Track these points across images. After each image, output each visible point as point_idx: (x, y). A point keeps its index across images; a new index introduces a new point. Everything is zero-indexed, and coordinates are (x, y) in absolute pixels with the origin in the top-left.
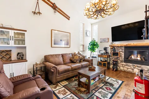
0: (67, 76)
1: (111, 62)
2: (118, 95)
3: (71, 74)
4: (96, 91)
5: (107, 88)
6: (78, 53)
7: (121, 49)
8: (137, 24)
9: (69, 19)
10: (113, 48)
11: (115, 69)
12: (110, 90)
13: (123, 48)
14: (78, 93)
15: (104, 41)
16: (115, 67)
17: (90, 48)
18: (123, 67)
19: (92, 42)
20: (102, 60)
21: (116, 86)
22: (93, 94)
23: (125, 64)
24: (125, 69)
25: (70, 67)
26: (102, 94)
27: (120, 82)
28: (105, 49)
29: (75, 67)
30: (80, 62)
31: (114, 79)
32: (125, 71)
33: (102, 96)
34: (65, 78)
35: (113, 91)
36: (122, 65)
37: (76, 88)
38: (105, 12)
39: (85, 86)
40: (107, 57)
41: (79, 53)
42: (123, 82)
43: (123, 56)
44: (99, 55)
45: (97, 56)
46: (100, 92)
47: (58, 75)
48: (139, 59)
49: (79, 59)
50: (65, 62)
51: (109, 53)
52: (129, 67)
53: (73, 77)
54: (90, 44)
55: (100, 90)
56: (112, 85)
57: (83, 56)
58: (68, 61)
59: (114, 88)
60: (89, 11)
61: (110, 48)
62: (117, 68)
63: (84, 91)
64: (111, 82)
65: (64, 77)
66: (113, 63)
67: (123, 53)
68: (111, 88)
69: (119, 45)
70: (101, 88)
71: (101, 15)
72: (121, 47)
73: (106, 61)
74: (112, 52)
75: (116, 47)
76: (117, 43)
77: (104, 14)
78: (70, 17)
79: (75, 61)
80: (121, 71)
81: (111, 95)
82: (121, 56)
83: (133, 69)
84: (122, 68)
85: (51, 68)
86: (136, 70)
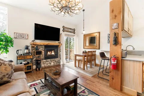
7: (42, 48)
13: (44, 47)
18: (44, 64)
23: (45, 60)
24: (46, 65)
32: (45, 67)
36: (43, 62)
44: (19, 57)
52: (49, 63)
67: (44, 52)
83: (50, 64)
86: (52, 64)
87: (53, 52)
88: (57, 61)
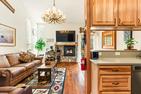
0: (22, 78)
1: (55, 58)
2: (67, 76)
3: (25, 75)
4: (55, 79)
5: (60, 75)
6: (27, 52)
8: (68, 32)
9: (14, 12)
10: (57, 47)
11: (59, 62)
12: (62, 75)
13: (63, 47)
14: (42, 86)
15: (50, 40)
16: (59, 60)
17: (37, 47)
19: (39, 41)
20: (49, 57)
21: (64, 71)
22: (54, 81)
24: (65, 61)
25: (24, 67)
26: (59, 79)
27: (65, 69)
28: (51, 47)
29: (30, 66)
30: (32, 61)
31: (61, 69)
32: (64, 62)
33: (59, 80)
34: (20, 81)
35: (64, 75)
36: (63, 58)
37: (37, 84)
38: (57, 21)
39: (46, 78)
40: (53, 54)
41: (29, 52)
42: (66, 68)
43: (63, 52)
44: (47, 53)
45: (45, 54)
46: (57, 79)
47: (11, 79)
48: (71, 52)
49: (31, 58)
50: (13, 64)
51: (54, 50)
53: (27, 78)
54: (37, 43)
55: (57, 77)
56: (61, 72)
57: (34, 55)
58: (16, 62)
59: (64, 73)
60: (48, 16)
61: (54, 46)
62: (60, 61)
63: (46, 82)
64: (60, 70)
65: (19, 79)
66: (58, 58)
67: (63, 50)
68: (62, 74)
69: (61, 45)
70: (56, 76)
71: (54, 22)
72: (62, 46)
73: (52, 57)
74: (57, 49)
75: (59, 46)
76: (59, 43)
77: (57, 22)
78: (14, 10)
79: (26, 61)
80: (62, 63)
81: (64, 77)
82: (62, 52)
83: (68, 60)
84: (62, 61)
85: (3, 72)
86: (70, 61)
87: (71, 51)
88: (74, 59)
